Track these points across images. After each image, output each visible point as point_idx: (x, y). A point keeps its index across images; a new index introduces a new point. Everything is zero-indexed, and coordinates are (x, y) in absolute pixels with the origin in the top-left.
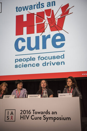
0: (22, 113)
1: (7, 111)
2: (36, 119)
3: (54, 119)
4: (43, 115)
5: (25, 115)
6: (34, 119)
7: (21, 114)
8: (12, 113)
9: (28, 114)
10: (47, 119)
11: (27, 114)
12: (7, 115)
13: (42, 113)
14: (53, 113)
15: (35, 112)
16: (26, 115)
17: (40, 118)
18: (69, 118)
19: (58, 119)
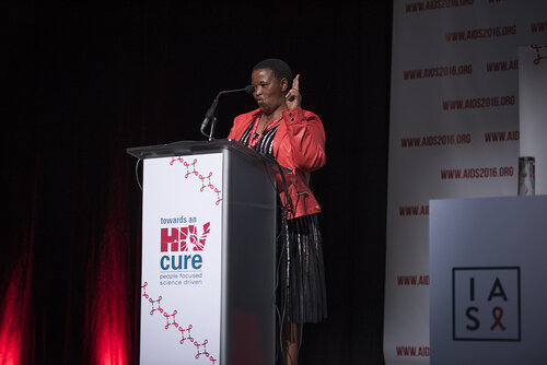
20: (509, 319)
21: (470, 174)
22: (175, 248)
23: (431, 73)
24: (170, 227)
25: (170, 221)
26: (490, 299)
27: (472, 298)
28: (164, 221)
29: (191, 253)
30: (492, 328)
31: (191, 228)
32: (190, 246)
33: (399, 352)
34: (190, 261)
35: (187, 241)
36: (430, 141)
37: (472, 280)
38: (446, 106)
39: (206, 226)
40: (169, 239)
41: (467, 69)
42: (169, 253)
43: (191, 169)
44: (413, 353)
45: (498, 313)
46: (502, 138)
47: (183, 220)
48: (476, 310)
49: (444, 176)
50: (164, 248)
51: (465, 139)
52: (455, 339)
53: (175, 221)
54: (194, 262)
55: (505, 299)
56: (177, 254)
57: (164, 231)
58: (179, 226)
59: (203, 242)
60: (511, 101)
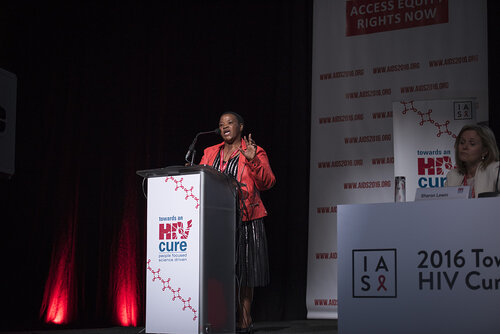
0: (428, 262)
2: (490, 287)
5: (438, 270)
6: (478, 287)
7: (421, 266)
9: (454, 269)
11: (449, 266)
15: (482, 256)
16: (445, 273)
20: (389, 283)
21: (363, 185)
22: (168, 237)
23: (337, 119)
24: (165, 223)
25: (165, 219)
26: (377, 270)
27: (365, 270)
28: (161, 219)
29: (179, 240)
30: (379, 289)
31: (180, 224)
32: (179, 235)
33: (316, 303)
34: (178, 246)
35: (177, 232)
36: (336, 164)
37: (365, 258)
38: (346, 141)
39: (189, 222)
40: (165, 231)
41: (360, 117)
42: (165, 240)
43: (179, 184)
44: (326, 304)
45: (382, 279)
46: (383, 162)
47: (174, 218)
48: (368, 277)
49: (346, 187)
50: (161, 237)
51: (359, 162)
52: (354, 297)
53: (169, 219)
54: (181, 246)
55: (387, 270)
56: (170, 241)
57: (161, 226)
58: (171, 222)
59: (187, 233)
60: (389, 137)
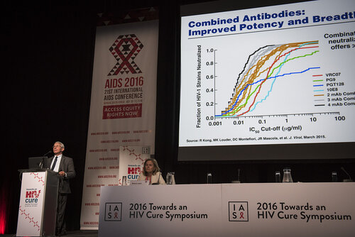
1: (232, 205)
3: (322, 218)
4: (300, 211)
8: (242, 208)
10: (308, 218)
12: (232, 211)
13: (298, 208)
14: (318, 208)
17: (295, 217)
18: (348, 217)
19: (328, 217)
